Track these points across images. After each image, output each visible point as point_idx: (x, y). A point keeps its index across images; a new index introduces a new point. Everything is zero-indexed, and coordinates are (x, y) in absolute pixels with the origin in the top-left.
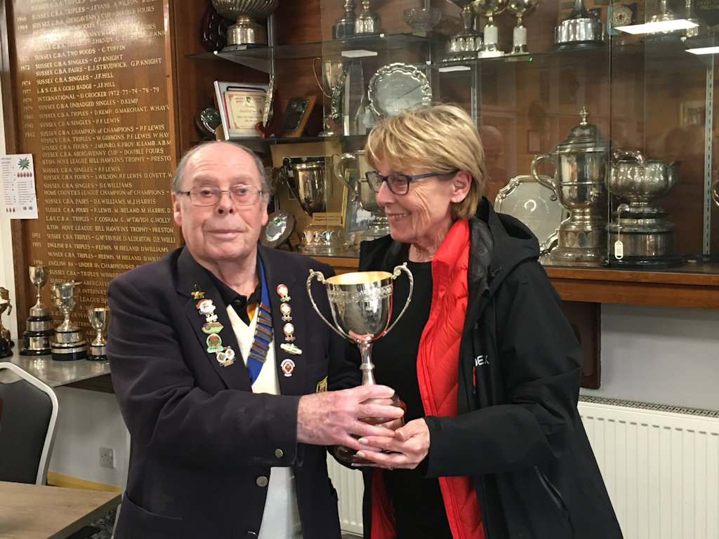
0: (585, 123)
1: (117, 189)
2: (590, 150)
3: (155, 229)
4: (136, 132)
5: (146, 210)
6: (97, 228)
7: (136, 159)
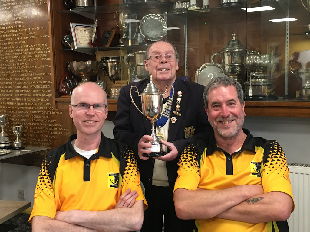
0: (234, 39)
1: (25, 73)
2: (237, 50)
3: (43, 91)
4: (34, 47)
5: (39, 82)
6: (16, 91)
7: (34, 59)
